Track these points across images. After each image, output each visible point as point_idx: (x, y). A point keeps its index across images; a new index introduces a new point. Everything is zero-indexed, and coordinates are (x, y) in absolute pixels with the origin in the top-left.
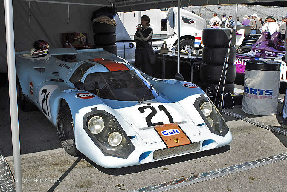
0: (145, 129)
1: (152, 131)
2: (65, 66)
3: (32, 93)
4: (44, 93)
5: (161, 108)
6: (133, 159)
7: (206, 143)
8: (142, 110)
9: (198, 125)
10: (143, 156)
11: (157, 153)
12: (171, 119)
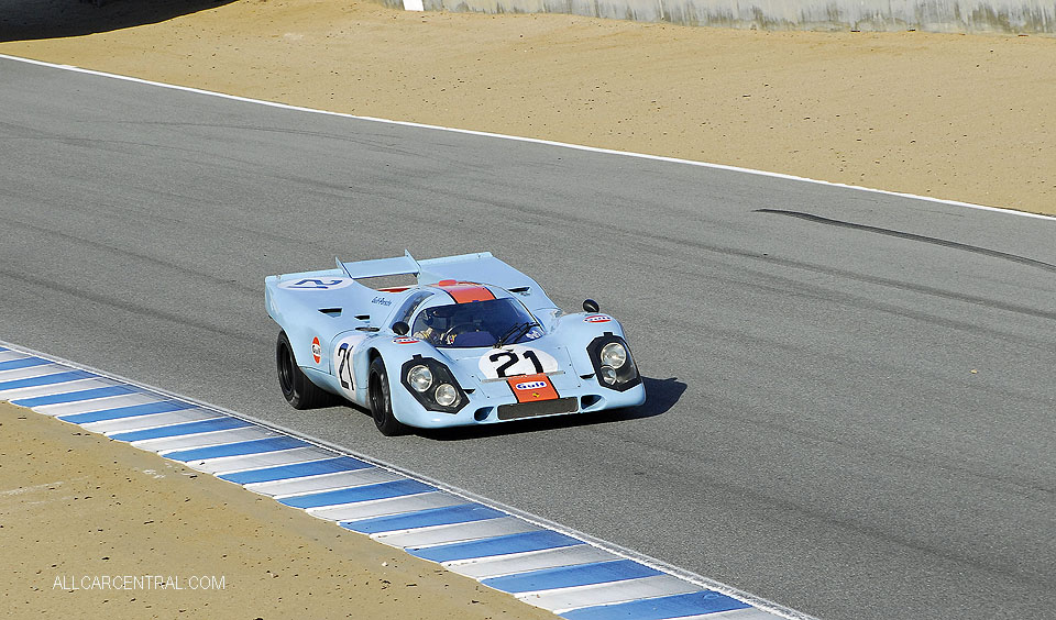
0: (496, 380)
1: (503, 383)
2: (382, 302)
3: (317, 359)
4: (343, 351)
5: (528, 354)
6: (466, 416)
7: (588, 400)
8: (494, 358)
9: (584, 377)
10: (481, 414)
11: (502, 410)
12: (539, 368)
